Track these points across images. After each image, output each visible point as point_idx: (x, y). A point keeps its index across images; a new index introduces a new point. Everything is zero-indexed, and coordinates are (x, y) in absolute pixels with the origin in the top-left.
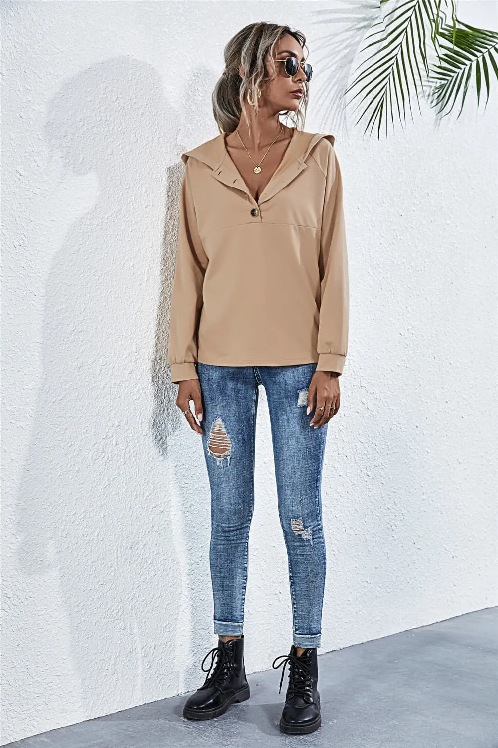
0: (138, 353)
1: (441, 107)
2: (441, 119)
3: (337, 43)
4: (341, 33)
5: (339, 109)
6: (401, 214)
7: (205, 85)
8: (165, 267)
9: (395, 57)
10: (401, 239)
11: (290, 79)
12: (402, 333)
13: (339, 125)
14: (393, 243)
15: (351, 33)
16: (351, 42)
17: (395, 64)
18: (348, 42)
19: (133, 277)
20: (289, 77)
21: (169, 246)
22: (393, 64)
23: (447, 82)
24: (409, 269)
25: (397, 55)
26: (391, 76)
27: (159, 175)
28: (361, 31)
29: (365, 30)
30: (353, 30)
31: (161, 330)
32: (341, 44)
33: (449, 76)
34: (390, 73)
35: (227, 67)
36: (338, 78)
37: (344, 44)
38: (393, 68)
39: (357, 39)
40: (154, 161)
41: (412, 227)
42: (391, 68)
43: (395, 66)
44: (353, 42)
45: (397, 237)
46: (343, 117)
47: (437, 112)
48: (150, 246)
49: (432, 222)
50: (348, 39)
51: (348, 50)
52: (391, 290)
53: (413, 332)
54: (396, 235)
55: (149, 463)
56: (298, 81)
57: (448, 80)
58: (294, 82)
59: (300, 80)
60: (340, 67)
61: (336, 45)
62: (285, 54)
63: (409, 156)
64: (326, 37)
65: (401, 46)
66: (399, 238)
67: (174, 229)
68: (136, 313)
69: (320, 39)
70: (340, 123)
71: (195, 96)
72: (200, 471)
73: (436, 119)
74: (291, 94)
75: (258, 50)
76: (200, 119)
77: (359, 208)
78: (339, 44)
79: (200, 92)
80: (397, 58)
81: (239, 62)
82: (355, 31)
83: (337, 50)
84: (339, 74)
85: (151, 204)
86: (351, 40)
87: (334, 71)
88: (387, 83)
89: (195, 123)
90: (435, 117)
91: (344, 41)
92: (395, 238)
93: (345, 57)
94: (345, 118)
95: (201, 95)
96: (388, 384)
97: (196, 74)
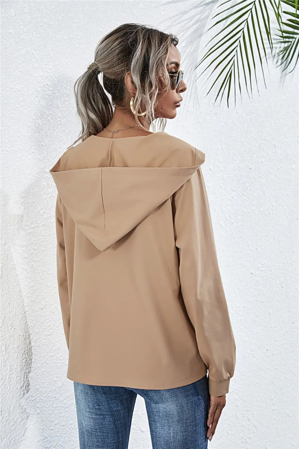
1: (285, 66)
2: (285, 75)
3: (186, 20)
4: (191, 9)
5: (189, 81)
6: (250, 167)
7: (55, 79)
10: (251, 189)
11: (175, 90)
12: (252, 272)
13: (191, 96)
14: (243, 195)
15: (200, 8)
16: (200, 17)
17: (242, 37)
18: (197, 17)
23: (291, 44)
24: (258, 214)
25: (243, 28)
26: (238, 48)
28: (210, 5)
29: (214, 5)
30: (202, 6)
32: (191, 20)
33: (293, 38)
34: (237, 46)
36: (189, 52)
37: (194, 21)
38: (240, 41)
39: (206, 13)
41: (261, 177)
42: (238, 41)
43: (241, 39)
44: (203, 17)
45: (247, 188)
46: (194, 88)
47: (282, 70)
49: (278, 169)
50: (197, 15)
51: (198, 24)
52: (242, 237)
53: (263, 269)
54: (246, 186)
55: (10, 445)
57: (291, 42)
58: (177, 93)
59: (182, 90)
60: (191, 42)
61: (186, 22)
62: (172, 65)
63: (257, 114)
64: (177, 15)
65: (247, 21)
66: (248, 189)
69: (170, 18)
70: (191, 94)
71: (45, 91)
72: (62, 440)
73: (281, 77)
77: (212, 169)
78: (189, 20)
79: (49, 87)
80: (243, 31)
82: (204, 6)
83: (187, 26)
84: (189, 49)
86: (200, 15)
87: (184, 47)
88: (235, 55)
89: (45, 117)
90: (280, 75)
92: (245, 190)
93: (195, 31)
94: (196, 89)
96: (240, 320)
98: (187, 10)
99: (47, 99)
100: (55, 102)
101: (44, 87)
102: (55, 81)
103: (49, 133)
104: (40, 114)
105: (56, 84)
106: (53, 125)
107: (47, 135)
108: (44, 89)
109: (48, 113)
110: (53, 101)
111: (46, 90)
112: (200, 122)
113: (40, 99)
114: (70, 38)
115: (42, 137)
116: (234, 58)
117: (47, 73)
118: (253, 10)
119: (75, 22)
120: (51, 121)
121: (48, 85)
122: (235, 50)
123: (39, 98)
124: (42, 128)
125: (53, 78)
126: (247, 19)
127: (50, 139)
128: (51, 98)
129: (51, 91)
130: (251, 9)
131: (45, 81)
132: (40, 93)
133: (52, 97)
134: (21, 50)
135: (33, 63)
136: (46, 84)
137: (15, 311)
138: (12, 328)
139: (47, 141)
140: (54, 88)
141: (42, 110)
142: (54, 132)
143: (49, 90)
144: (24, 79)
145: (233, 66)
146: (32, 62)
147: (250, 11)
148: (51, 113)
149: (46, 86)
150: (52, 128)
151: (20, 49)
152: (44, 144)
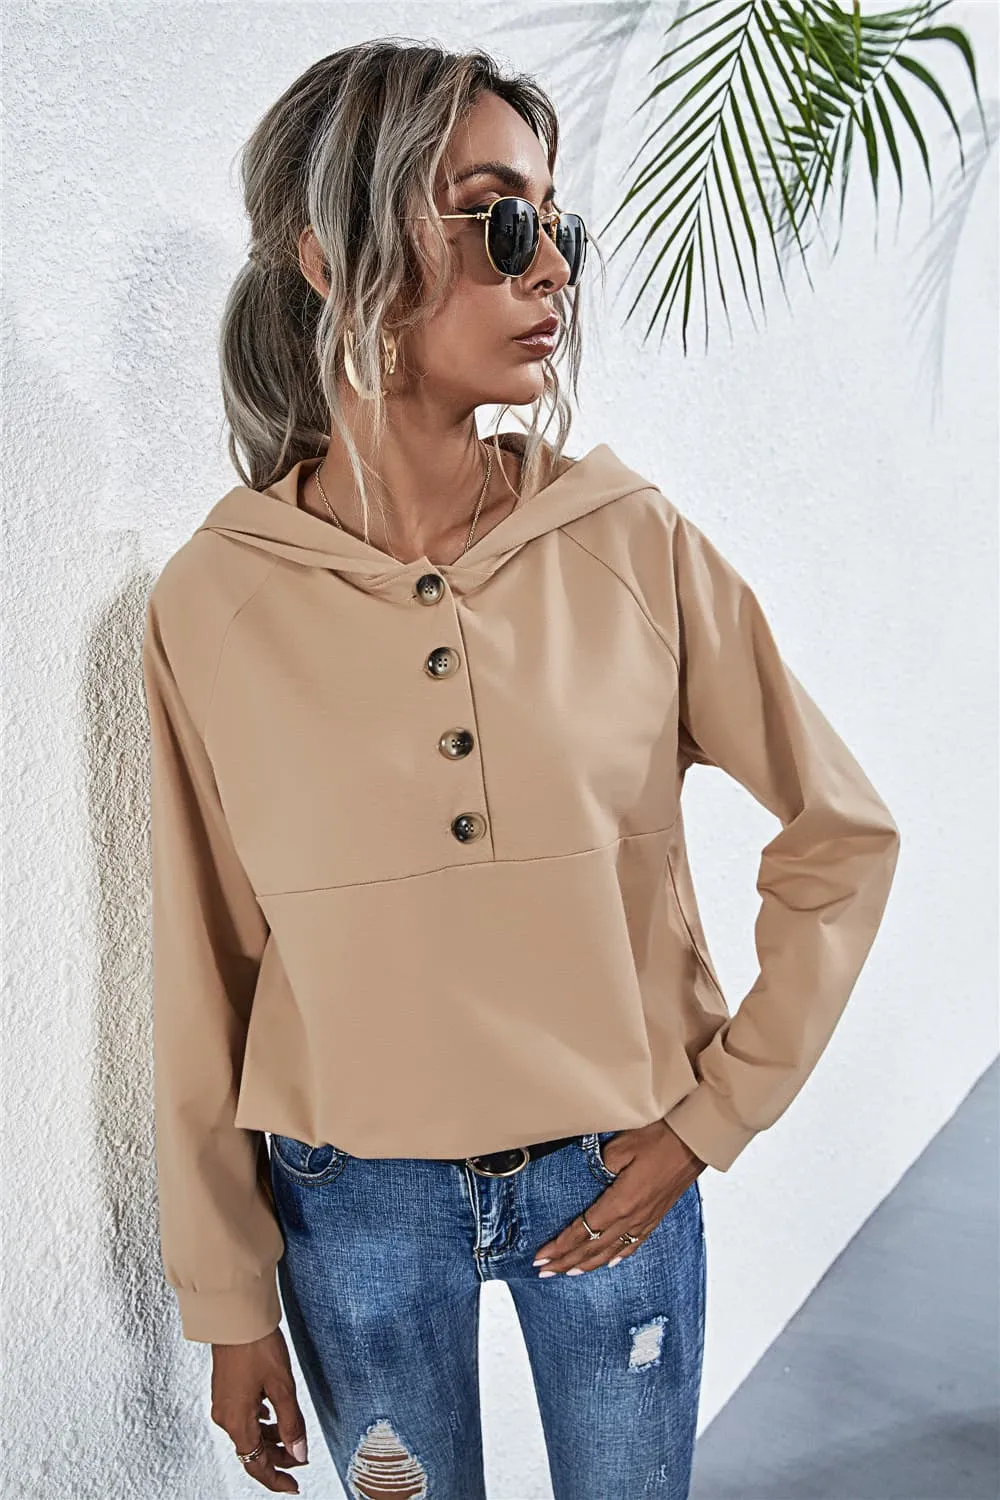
0: (75, 1232)
7: (180, 288)
8: (127, 930)
9: (718, 117)
11: (507, 285)
15: (591, 52)
16: (593, 79)
17: (718, 137)
18: (585, 81)
19: (15, 1019)
20: (502, 281)
21: (131, 860)
22: (713, 138)
25: (720, 111)
26: (710, 173)
27: (54, 645)
28: (616, 43)
29: (625, 41)
30: (593, 44)
31: (145, 1120)
34: (706, 166)
35: (257, 232)
38: (712, 151)
39: (607, 69)
40: (26, 604)
42: (708, 150)
43: (718, 145)
44: (600, 78)
48: (61, 892)
50: (582, 73)
51: (588, 103)
56: (536, 287)
58: (526, 295)
59: (546, 283)
60: (574, 159)
62: (479, 180)
65: (730, 88)
67: (139, 802)
68: (47, 1121)
71: (148, 331)
74: (514, 345)
75: (370, 170)
76: (177, 408)
78: (566, 86)
79: (164, 317)
80: (721, 120)
81: (302, 220)
82: (601, 46)
84: (570, 180)
85: (40, 755)
86: (592, 74)
88: (699, 196)
89: (160, 426)
91: (575, 79)
95: (169, 324)
97: (138, 252)
98: (556, 54)
99: (162, 362)
100: (189, 368)
101: (144, 318)
102: (180, 292)
103: (178, 482)
104: (140, 418)
105: (183, 303)
106: (191, 450)
107: (174, 490)
108: (147, 323)
109: (168, 412)
110: (181, 365)
111: (154, 328)
112: (607, 403)
113: (133, 364)
114: (215, 133)
115: (157, 496)
116: (697, 203)
117: (149, 265)
118: (746, 52)
119: (227, 75)
120: (182, 437)
121: (157, 310)
122: (700, 180)
123: (130, 358)
124: (154, 465)
125: (174, 284)
126: (728, 82)
127: (184, 503)
128: (173, 357)
129: (170, 330)
130: (738, 50)
131: (143, 296)
132: (131, 339)
133: (174, 352)
134: (40, 177)
135: (93, 230)
136: (149, 306)
137: (134, 1094)
138: (129, 1149)
139: (175, 511)
140: (180, 318)
141: (148, 401)
142: (197, 475)
143: (164, 327)
144: (66, 290)
145: (696, 231)
146: (92, 225)
147: (736, 55)
148: (180, 411)
149: (151, 311)
150: (186, 462)
151: (37, 173)
152: (166, 523)
